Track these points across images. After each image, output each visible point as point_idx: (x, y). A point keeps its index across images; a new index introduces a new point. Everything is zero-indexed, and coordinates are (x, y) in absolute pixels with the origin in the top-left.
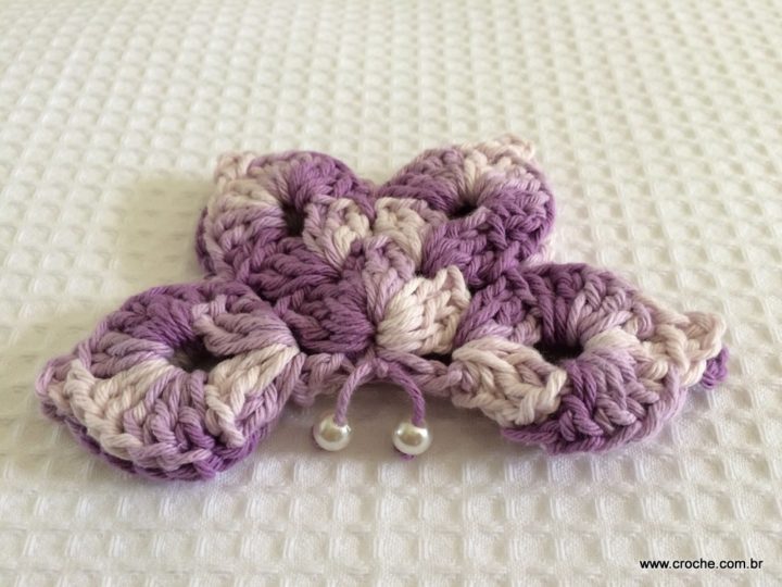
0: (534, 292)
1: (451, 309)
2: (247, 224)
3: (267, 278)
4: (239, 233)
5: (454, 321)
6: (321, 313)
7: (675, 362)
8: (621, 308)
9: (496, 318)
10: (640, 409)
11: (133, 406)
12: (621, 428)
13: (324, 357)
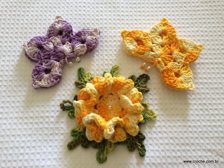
0: (77, 38)
1: (70, 46)
2: (36, 53)
3: (46, 57)
4: (36, 55)
5: (71, 47)
6: (56, 56)
7: (96, 36)
8: (87, 34)
9: (75, 44)
10: (95, 43)
11: (47, 81)
12: (94, 46)
13: (61, 60)
